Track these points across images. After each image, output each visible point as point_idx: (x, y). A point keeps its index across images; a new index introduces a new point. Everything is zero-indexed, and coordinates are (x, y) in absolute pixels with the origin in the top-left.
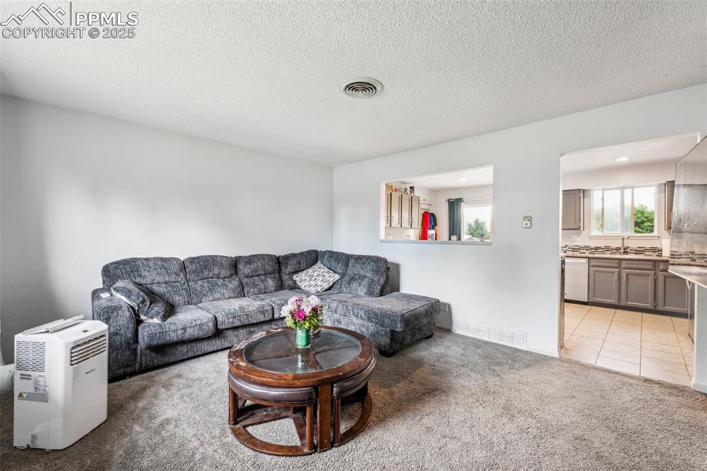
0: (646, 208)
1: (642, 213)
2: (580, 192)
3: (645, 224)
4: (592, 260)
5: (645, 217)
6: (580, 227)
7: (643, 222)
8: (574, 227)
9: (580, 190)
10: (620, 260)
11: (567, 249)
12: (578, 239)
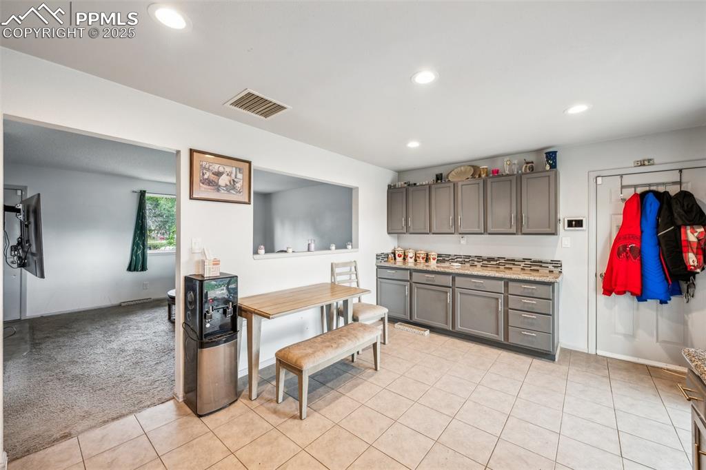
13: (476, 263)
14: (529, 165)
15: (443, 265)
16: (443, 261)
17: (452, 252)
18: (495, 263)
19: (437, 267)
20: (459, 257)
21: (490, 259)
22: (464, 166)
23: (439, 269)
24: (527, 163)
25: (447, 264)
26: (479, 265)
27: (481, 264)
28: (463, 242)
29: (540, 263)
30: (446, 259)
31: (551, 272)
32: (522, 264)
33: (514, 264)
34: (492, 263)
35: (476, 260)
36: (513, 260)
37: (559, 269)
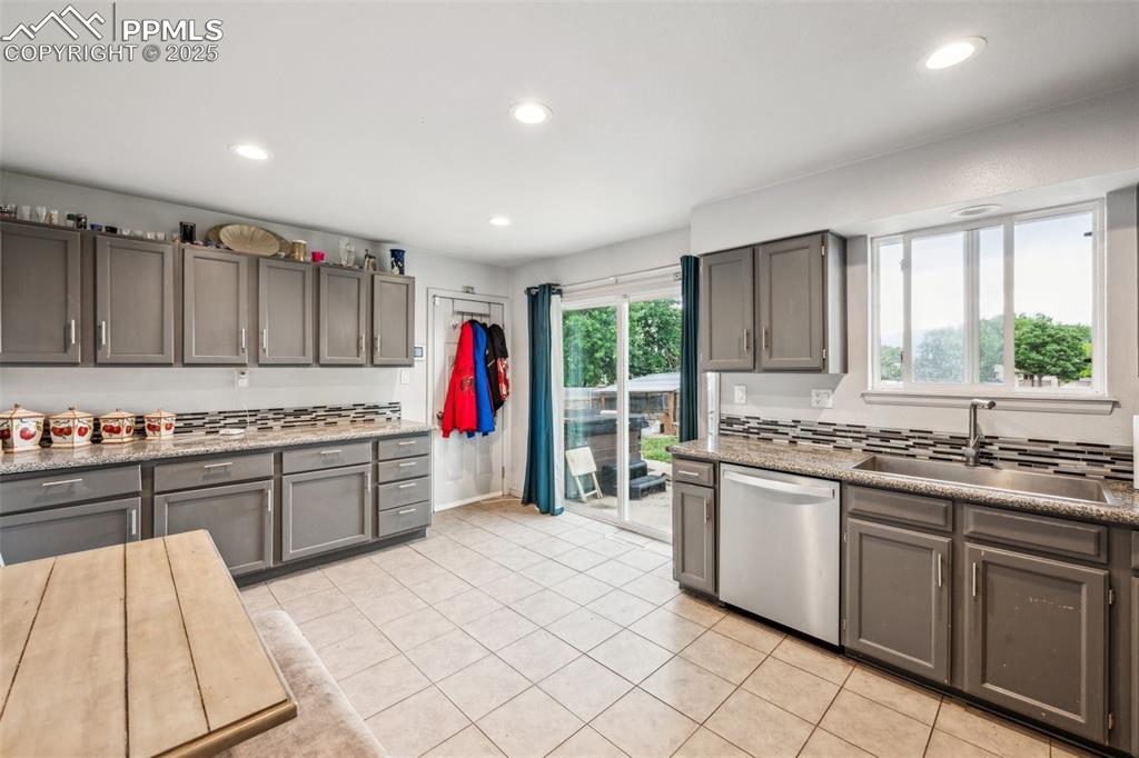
0: (1050, 320)
1: (1043, 328)
2: (823, 243)
3: (1048, 348)
4: (851, 490)
5: (1049, 336)
6: (825, 361)
7: (1044, 344)
8: (805, 361)
9: (823, 234)
10: (955, 501)
11: (797, 431)
12: (830, 403)
13: (270, 423)
14: (372, 260)
15: (186, 438)
16: (188, 428)
17: (212, 407)
18: (308, 417)
19: (175, 445)
20: (234, 414)
21: (298, 413)
22: (250, 225)
23: (181, 451)
24: (370, 257)
25: (198, 435)
26: (277, 425)
27: (282, 423)
28: (243, 382)
29: (375, 409)
30: (195, 423)
31: (389, 419)
32: (352, 414)
33: (340, 416)
34: (303, 418)
35: (271, 416)
36: (339, 409)
37: (397, 415)
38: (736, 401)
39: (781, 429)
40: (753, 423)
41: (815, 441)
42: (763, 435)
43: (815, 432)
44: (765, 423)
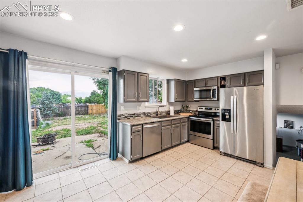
11: (135, 115)
12: (140, 108)
38: (122, 110)
39: (132, 116)
40: (126, 115)
41: (138, 117)
42: (128, 118)
43: (138, 115)
44: (129, 115)
